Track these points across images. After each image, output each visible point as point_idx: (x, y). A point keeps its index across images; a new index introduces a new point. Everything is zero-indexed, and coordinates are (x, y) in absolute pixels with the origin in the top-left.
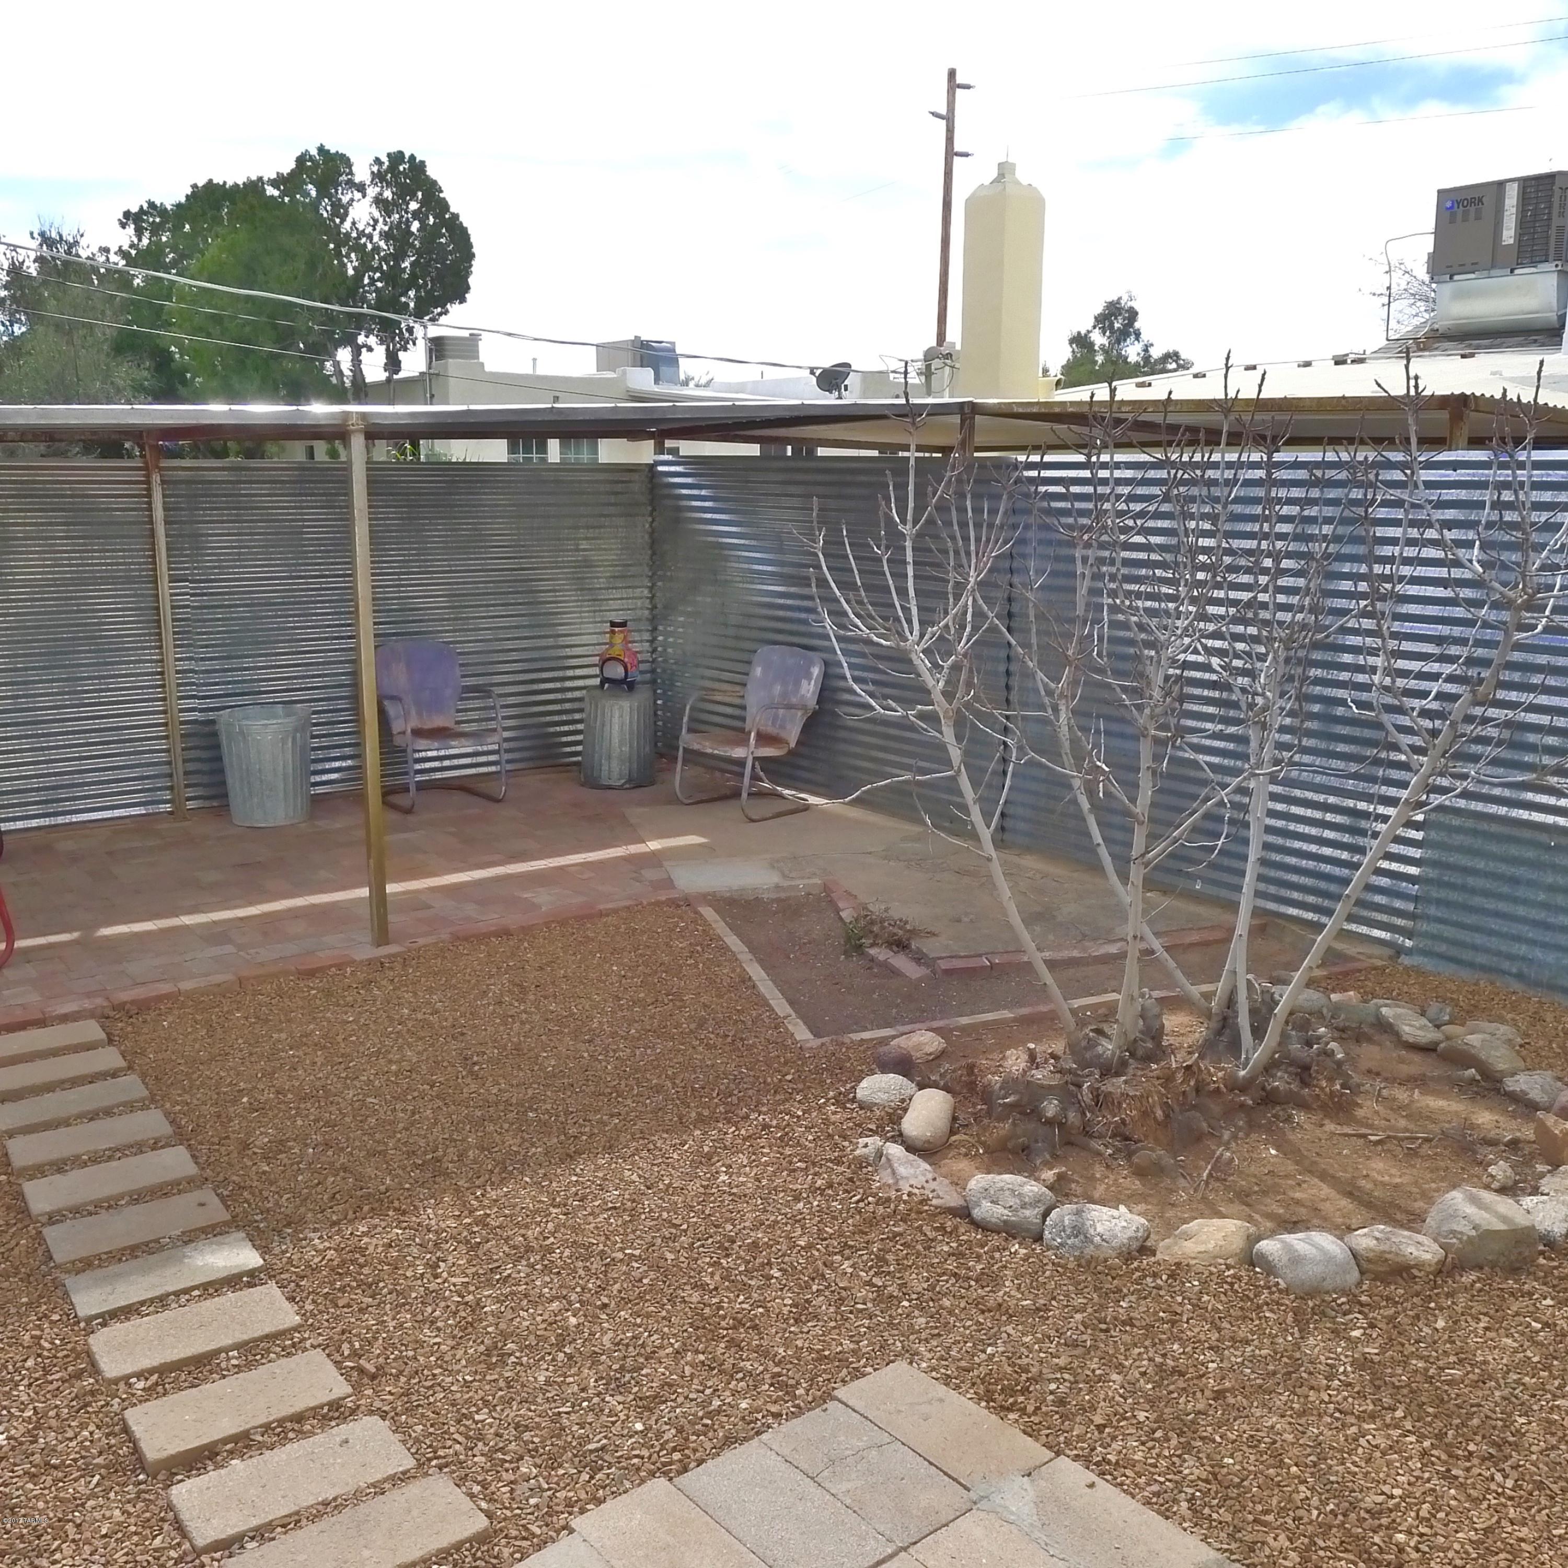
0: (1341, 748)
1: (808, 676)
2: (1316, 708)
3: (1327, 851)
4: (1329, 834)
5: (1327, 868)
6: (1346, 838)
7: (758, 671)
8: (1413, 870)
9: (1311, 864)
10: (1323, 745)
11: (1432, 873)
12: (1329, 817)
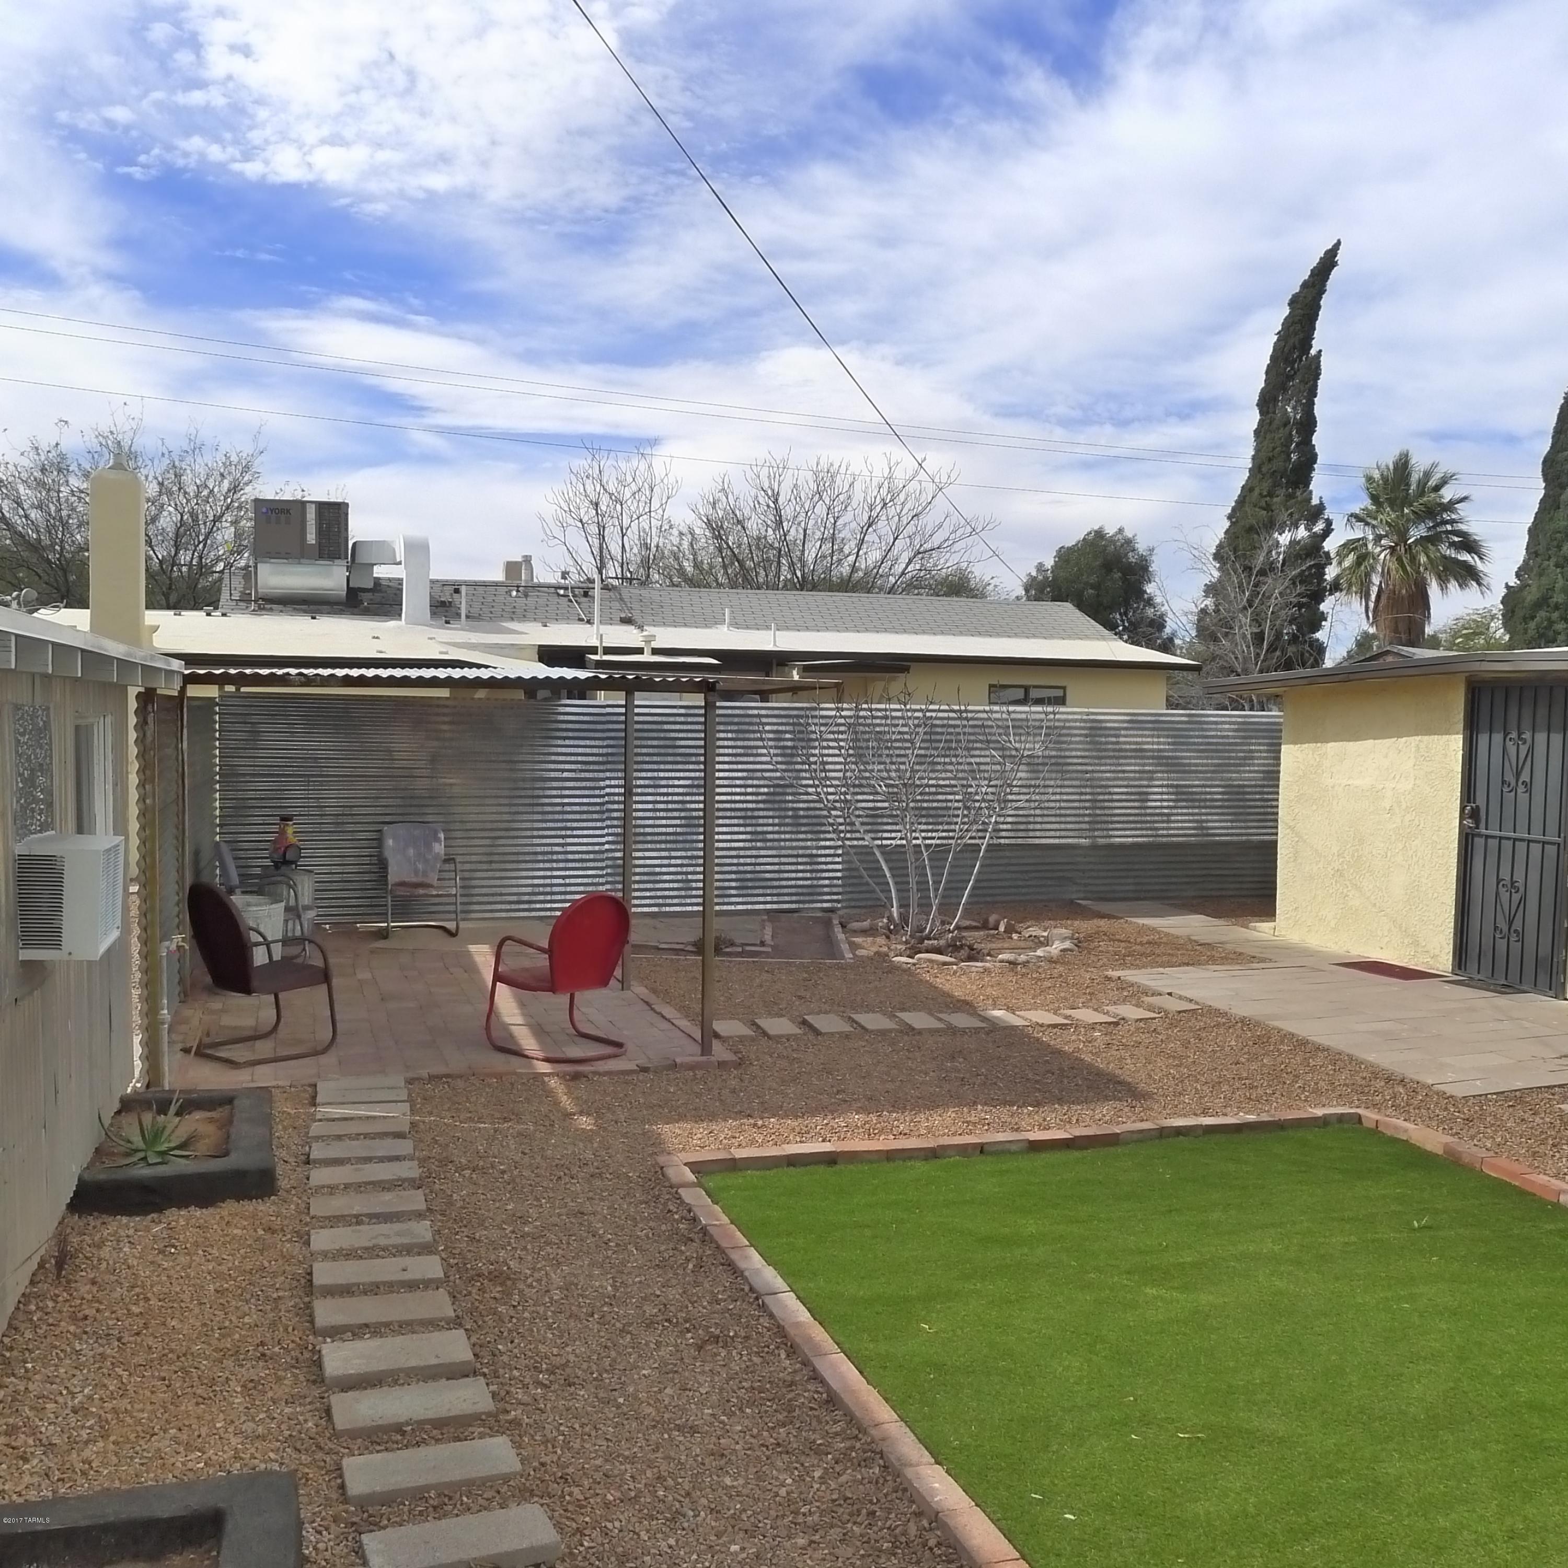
0: (803, 829)
1: (438, 840)
2: (790, 813)
3: (800, 875)
4: (800, 867)
5: (801, 883)
6: (808, 867)
7: (390, 842)
8: (839, 874)
9: (793, 883)
10: (794, 829)
11: (846, 874)
12: (800, 860)
